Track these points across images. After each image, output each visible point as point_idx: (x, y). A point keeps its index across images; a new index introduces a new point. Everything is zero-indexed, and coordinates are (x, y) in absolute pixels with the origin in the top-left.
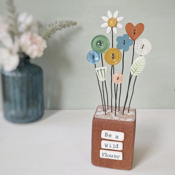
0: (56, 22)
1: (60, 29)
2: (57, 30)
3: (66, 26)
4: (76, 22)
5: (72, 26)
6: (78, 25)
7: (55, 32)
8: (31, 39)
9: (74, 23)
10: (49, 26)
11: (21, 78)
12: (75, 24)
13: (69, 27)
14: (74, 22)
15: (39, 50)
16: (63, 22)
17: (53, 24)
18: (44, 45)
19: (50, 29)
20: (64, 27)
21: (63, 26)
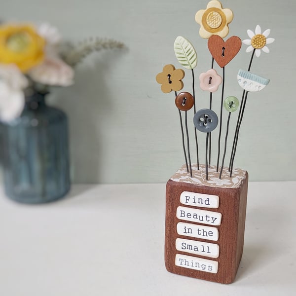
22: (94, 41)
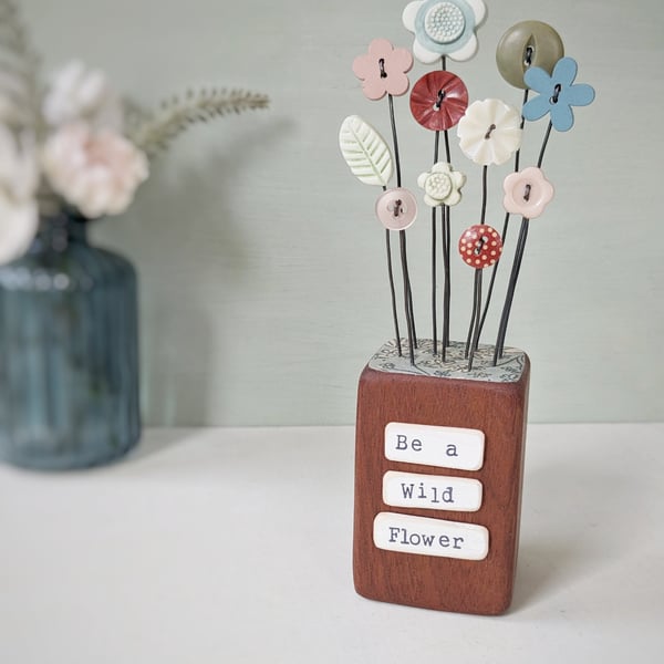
0: (190, 94)
1: (203, 119)
2: (191, 121)
3: (229, 111)
4: (266, 96)
5: (249, 110)
7: (182, 128)
8: (89, 146)
9: (259, 99)
10: (164, 105)
12: (261, 103)
13: (237, 111)
14: (258, 96)
15: (117, 185)
16: (214, 92)
17: (176, 100)
18: (138, 169)
19: (164, 116)
20: (219, 112)
21: (214, 108)
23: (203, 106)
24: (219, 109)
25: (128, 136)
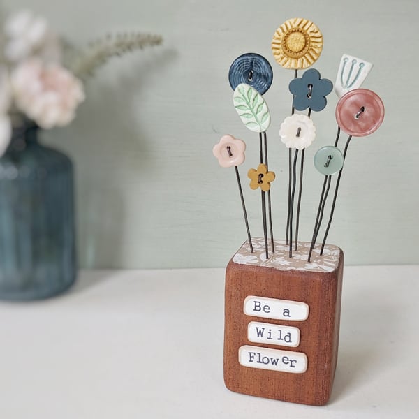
0: (109, 37)
1: (118, 54)
2: (110, 56)
4: (160, 37)
5: (149, 48)
6: (166, 44)
7: (104, 61)
8: (43, 76)
10: (91, 45)
11: (17, 182)
12: (157, 41)
13: (142, 48)
14: (155, 37)
15: (63, 105)
17: (99, 42)
18: (76, 94)
19: (90, 53)
20: (130, 49)
21: (126, 46)
22: (114, 40)
23: (119, 45)
24: (130, 47)
25: (66, 66)
